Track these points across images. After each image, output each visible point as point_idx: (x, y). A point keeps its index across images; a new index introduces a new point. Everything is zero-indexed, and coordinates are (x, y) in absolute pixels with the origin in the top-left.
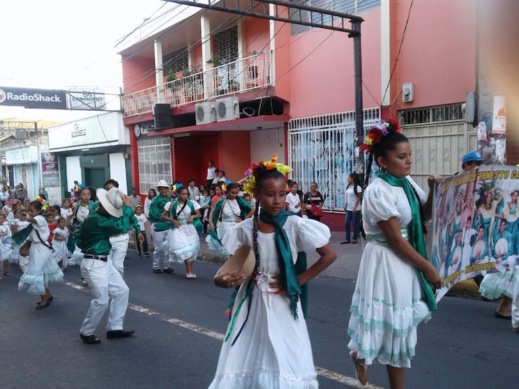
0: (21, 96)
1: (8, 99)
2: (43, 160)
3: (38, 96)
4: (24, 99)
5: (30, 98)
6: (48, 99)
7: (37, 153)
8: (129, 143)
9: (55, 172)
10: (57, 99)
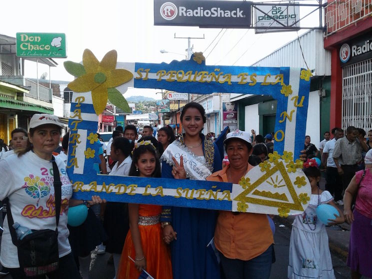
0: (195, 11)
1: (180, 15)
2: (224, 110)
3: (217, 11)
4: (199, 15)
5: (207, 14)
6: (228, 14)
7: (219, 103)
8: (329, 73)
9: (234, 121)
10: (240, 14)
